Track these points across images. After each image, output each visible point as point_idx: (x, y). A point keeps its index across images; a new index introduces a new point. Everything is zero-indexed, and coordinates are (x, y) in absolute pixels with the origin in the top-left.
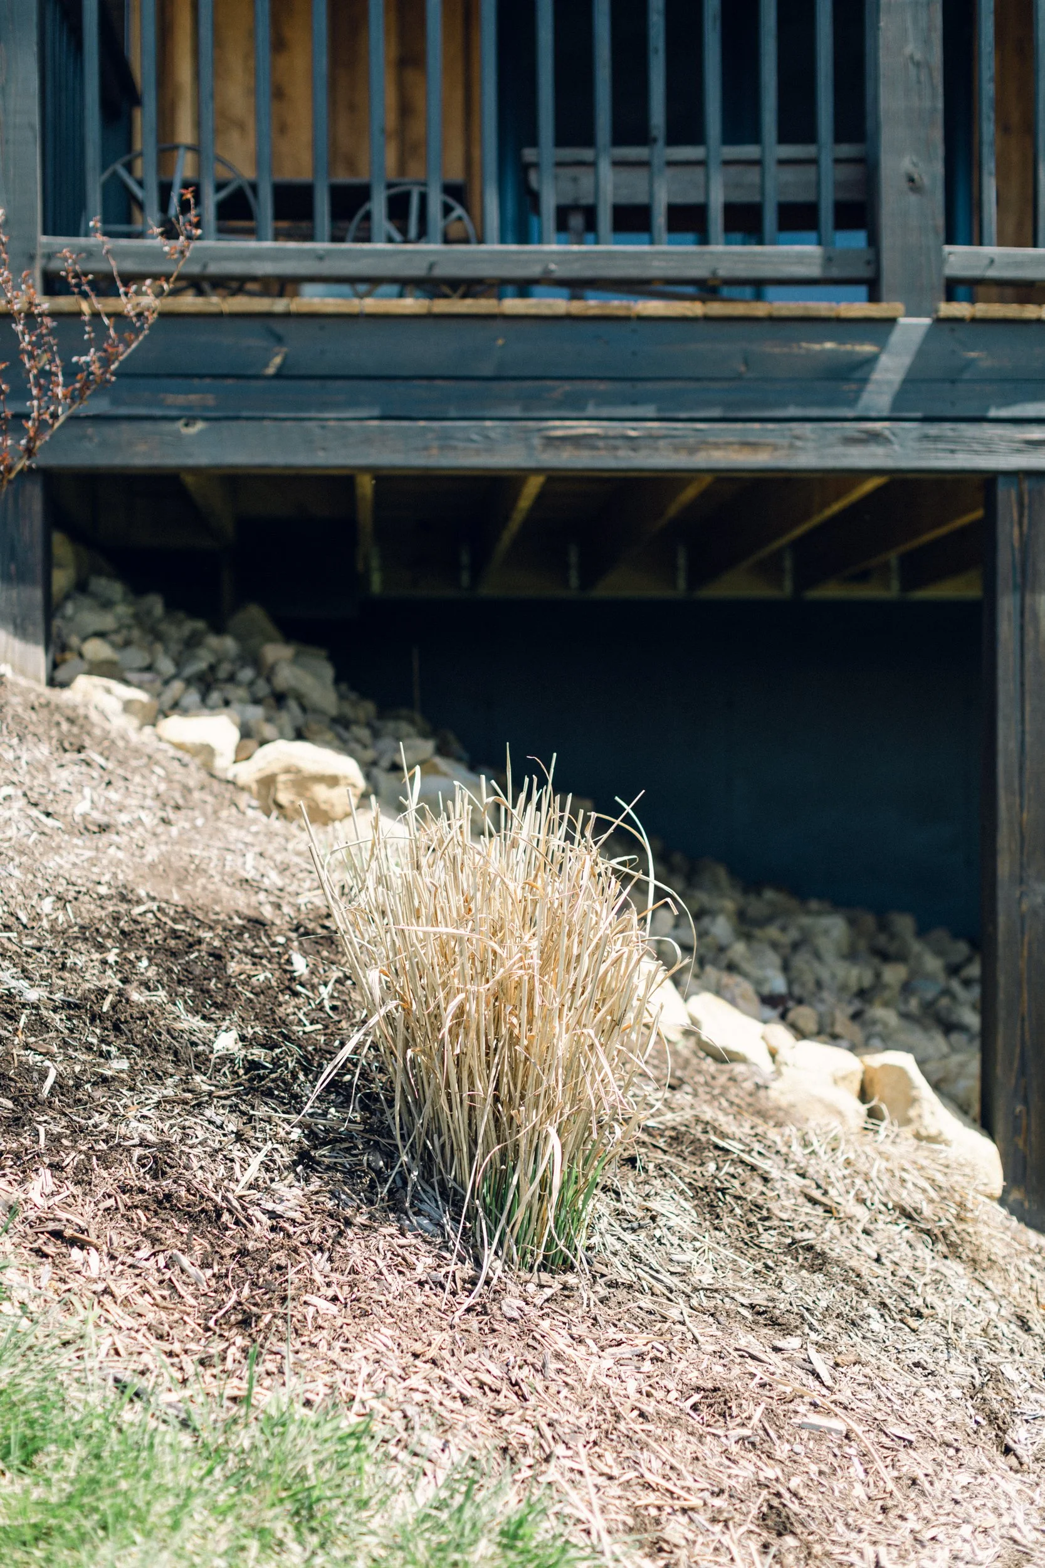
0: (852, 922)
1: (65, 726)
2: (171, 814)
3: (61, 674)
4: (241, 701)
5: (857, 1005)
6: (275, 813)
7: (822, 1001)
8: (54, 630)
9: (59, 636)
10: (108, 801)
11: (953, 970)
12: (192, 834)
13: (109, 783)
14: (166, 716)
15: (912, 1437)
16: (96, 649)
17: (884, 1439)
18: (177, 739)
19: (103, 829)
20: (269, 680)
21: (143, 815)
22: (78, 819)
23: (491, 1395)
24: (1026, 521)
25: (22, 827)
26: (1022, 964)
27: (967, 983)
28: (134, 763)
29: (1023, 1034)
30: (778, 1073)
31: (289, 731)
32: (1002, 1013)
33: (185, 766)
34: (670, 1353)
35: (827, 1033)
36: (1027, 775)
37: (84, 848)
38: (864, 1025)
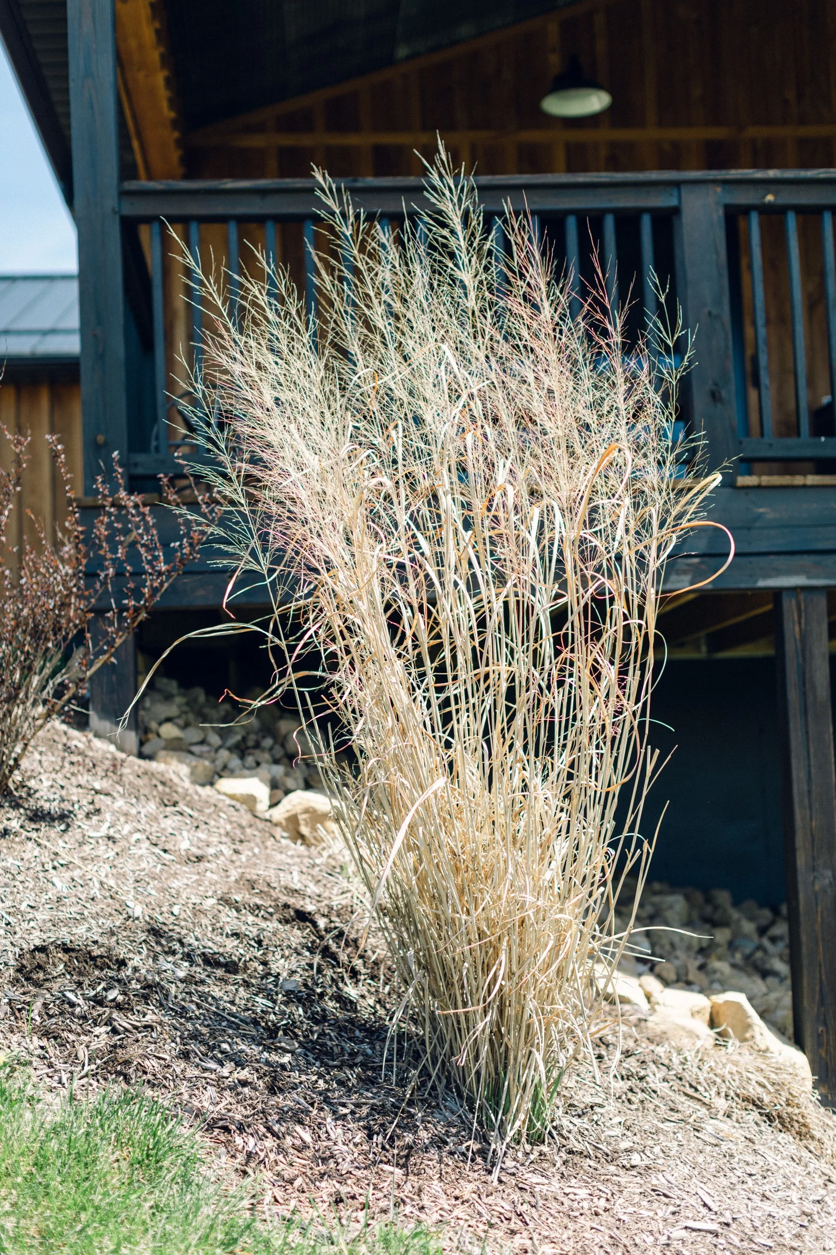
0: (687, 898)
1: (160, 787)
2: (238, 846)
3: (147, 749)
4: (267, 762)
5: (700, 961)
6: (299, 842)
7: (677, 958)
8: (140, 719)
9: (143, 722)
10: (199, 839)
11: (762, 931)
12: (254, 859)
13: (197, 827)
14: (221, 777)
15: (772, 1244)
16: (169, 731)
17: (753, 1246)
18: (230, 791)
19: (199, 859)
20: (283, 746)
21: (223, 848)
22: (183, 853)
23: (506, 1222)
24: (803, 621)
25: (150, 860)
26: (817, 927)
27: (774, 940)
28: (208, 811)
29: (821, 979)
30: (653, 1010)
31: (301, 783)
32: (805, 962)
33: (237, 810)
34: (613, 1194)
35: (683, 981)
36: (814, 795)
37: (191, 873)
38: (708, 974)
